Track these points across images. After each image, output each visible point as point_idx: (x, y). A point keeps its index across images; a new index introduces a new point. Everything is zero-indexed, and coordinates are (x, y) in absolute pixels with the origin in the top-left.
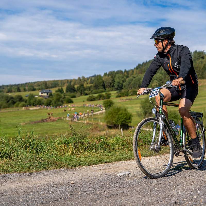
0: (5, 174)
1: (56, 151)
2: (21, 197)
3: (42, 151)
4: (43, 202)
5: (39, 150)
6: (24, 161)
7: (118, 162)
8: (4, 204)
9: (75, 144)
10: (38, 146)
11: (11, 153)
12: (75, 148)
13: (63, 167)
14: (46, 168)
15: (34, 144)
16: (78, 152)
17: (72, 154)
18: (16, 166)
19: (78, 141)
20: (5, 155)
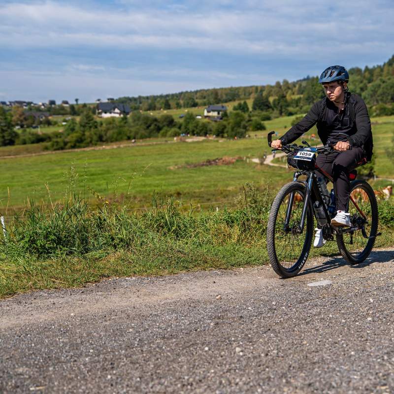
0: (117, 278)
1: (210, 236)
2: (133, 325)
3: (186, 235)
4: (166, 336)
5: (180, 234)
6: (151, 255)
7: (319, 258)
8: (102, 336)
9: (244, 224)
10: (179, 226)
11: (130, 239)
12: (245, 231)
13: (217, 267)
14: (187, 268)
15: (172, 224)
16: (250, 238)
17: (238, 241)
18: (137, 263)
19: (250, 218)
20: (121, 243)
